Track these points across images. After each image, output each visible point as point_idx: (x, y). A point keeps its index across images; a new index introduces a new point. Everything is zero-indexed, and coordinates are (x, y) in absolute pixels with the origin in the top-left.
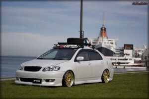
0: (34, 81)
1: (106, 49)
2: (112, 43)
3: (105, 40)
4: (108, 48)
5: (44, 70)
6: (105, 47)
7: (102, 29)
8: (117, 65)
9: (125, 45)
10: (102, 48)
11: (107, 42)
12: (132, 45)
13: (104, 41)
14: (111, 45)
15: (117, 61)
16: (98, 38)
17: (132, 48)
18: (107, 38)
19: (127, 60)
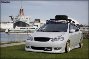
0: (46, 49)
1: (23, 22)
2: (27, 19)
3: (23, 16)
4: (24, 22)
5: (52, 41)
6: (22, 21)
7: (20, 10)
8: (28, 32)
9: (35, 20)
10: (20, 21)
11: (24, 18)
12: (40, 20)
13: (22, 18)
14: (26, 20)
15: (29, 30)
16: (18, 15)
17: (39, 22)
18: (24, 15)
19: (34, 29)
